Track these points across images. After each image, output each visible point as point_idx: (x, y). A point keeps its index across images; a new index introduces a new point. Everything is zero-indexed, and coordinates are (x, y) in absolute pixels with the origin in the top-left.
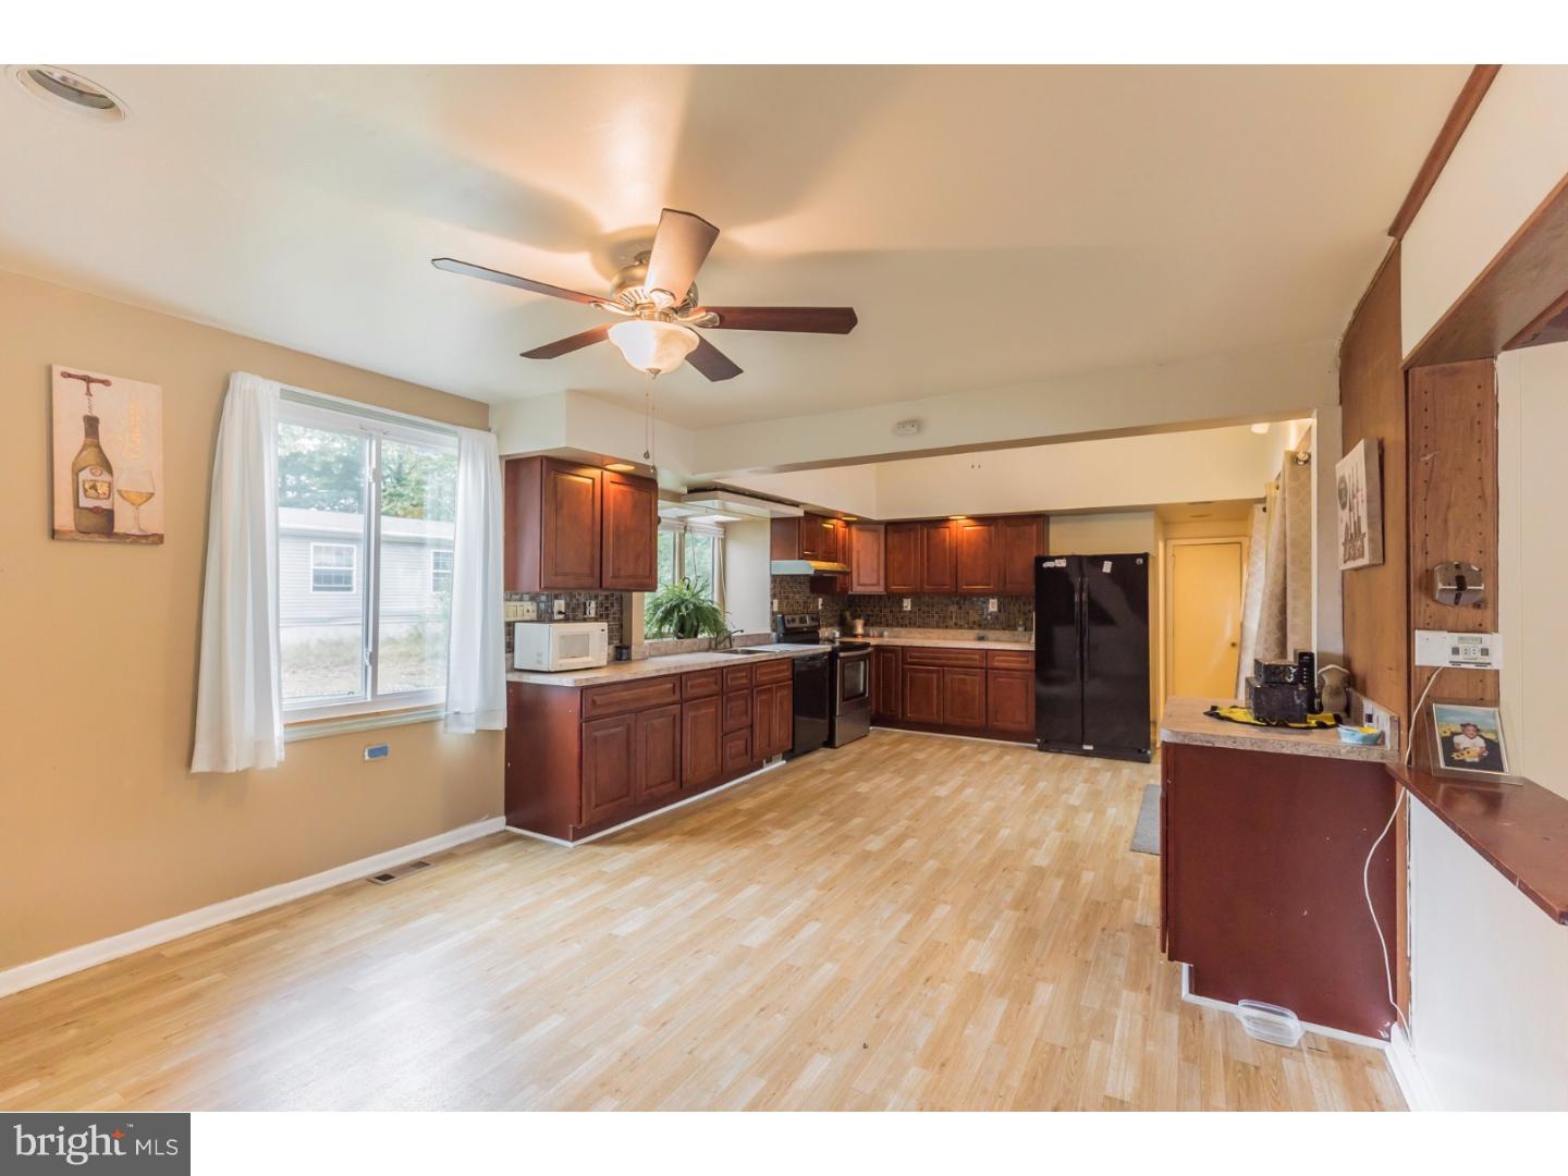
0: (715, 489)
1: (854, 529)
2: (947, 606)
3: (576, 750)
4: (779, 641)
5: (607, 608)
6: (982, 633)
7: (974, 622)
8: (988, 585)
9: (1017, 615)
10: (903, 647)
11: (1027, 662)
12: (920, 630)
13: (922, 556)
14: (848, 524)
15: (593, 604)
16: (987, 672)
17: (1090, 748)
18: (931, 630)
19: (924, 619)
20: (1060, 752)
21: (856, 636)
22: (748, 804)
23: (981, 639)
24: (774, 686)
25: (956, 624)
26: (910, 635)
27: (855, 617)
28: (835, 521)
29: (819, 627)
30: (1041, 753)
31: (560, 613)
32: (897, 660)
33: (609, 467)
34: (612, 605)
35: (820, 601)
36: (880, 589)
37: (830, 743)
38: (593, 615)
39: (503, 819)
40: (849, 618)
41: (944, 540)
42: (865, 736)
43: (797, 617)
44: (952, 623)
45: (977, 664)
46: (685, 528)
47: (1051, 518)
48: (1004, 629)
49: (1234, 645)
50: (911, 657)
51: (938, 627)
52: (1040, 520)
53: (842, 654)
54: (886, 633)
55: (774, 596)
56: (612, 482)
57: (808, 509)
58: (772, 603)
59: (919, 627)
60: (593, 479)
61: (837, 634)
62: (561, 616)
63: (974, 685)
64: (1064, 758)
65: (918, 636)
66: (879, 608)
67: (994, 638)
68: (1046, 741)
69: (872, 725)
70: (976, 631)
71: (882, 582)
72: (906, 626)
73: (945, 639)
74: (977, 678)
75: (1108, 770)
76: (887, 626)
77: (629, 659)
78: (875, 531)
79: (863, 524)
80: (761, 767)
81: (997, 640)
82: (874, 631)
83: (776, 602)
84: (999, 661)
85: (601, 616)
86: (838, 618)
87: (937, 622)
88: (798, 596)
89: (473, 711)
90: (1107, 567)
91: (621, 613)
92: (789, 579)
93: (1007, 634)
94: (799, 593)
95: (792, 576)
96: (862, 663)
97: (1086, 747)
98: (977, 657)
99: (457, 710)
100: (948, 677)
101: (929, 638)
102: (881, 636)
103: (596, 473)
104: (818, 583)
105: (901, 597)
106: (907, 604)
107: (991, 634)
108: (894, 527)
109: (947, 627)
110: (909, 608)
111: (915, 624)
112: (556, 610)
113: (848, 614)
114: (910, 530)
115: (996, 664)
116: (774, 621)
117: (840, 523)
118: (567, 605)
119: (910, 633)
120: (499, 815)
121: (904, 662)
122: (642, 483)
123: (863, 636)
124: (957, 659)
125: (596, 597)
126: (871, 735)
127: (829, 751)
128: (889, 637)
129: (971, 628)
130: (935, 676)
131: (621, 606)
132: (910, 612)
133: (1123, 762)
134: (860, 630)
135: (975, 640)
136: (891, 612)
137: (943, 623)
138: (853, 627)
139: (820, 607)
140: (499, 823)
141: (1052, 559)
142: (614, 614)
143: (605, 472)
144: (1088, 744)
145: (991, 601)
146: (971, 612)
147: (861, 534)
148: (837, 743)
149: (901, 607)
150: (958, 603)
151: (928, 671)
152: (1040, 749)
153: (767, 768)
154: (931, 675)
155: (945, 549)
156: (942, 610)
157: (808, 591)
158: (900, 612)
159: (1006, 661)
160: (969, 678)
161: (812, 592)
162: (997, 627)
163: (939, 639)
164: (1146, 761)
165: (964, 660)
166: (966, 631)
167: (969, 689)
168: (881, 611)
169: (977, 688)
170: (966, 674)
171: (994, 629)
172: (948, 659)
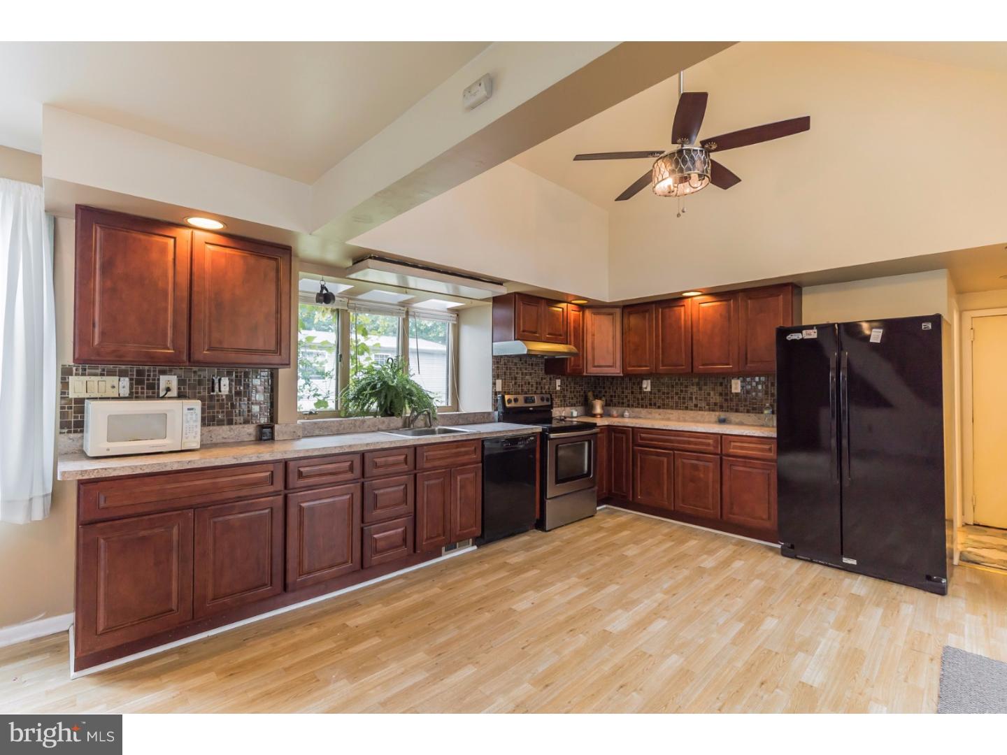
1: (588, 313)
2: (686, 387)
6: (723, 415)
7: (716, 404)
8: (731, 365)
9: (763, 396)
10: (633, 428)
11: (770, 450)
12: (661, 410)
13: (657, 336)
14: (582, 308)
16: (721, 459)
17: (854, 562)
18: (669, 411)
19: (663, 400)
20: (811, 561)
23: (722, 421)
24: (456, 469)
25: (696, 406)
26: (650, 416)
27: (596, 397)
28: (564, 305)
29: (551, 407)
30: (785, 560)
31: (170, 389)
32: (627, 439)
35: (558, 382)
36: (617, 371)
37: (540, 525)
40: (590, 398)
41: (680, 319)
42: (593, 516)
43: (521, 398)
44: (691, 404)
45: (711, 448)
46: (407, 313)
47: (805, 287)
48: (748, 412)
50: (642, 439)
51: (677, 407)
52: (791, 288)
53: (552, 436)
54: (627, 414)
55: (496, 376)
56: (209, 244)
58: (494, 384)
59: (659, 407)
61: (576, 414)
63: (707, 472)
64: (816, 571)
65: (657, 416)
67: (737, 421)
68: (792, 547)
69: (601, 504)
70: (717, 413)
71: (619, 363)
72: (646, 407)
73: (685, 421)
74: (711, 465)
75: (878, 605)
76: (628, 406)
77: (272, 438)
78: (610, 314)
79: (597, 306)
80: (440, 555)
81: (741, 424)
82: (613, 411)
83: (499, 382)
84: (735, 447)
86: (581, 399)
87: (677, 403)
88: (529, 377)
90: (877, 337)
91: (273, 391)
92: (516, 360)
93: (752, 417)
94: (531, 374)
96: (586, 444)
97: (845, 560)
98: (711, 441)
100: (679, 462)
101: (669, 419)
102: (622, 416)
104: (553, 365)
105: (640, 378)
106: (647, 385)
107: (733, 416)
108: (630, 309)
109: (687, 408)
110: (649, 389)
111: (655, 404)
112: (163, 387)
113: (590, 394)
114: (646, 311)
115: (732, 451)
116: (495, 401)
117: (571, 306)
118: (181, 382)
119: (650, 413)
121: (635, 444)
123: (601, 416)
124: (689, 443)
126: (598, 515)
127: (539, 533)
128: (630, 418)
129: (713, 411)
130: (665, 460)
131: (272, 384)
132: (651, 392)
133: (903, 589)
134: (598, 410)
135: (716, 422)
136: (632, 393)
138: (592, 408)
139: (558, 388)
141: (800, 330)
144: (849, 557)
145: (733, 381)
146: (712, 393)
147: (598, 318)
148: (548, 526)
149: (641, 388)
150: (698, 384)
151: (658, 454)
152: (784, 553)
153: (446, 557)
154: (661, 458)
155: (680, 328)
156: (682, 391)
157: (542, 373)
158: (641, 393)
159: (742, 448)
160: (701, 463)
161: (547, 372)
162: (741, 409)
163: (678, 420)
164: (942, 591)
165: (696, 444)
166: (706, 413)
167: (702, 476)
168: (623, 392)
169: (711, 475)
170: (698, 459)
171: (737, 411)
172: (679, 442)
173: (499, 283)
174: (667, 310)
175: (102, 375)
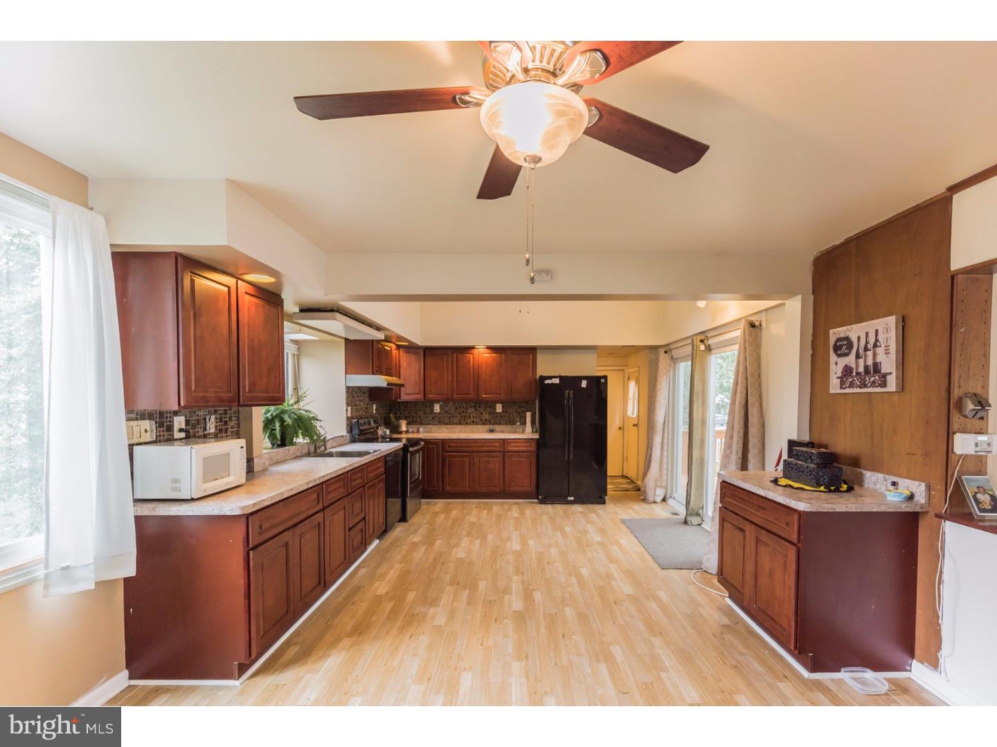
0: (332, 311)
1: (401, 351)
2: (466, 408)
3: (241, 582)
4: (353, 441)
5: (226, 423)
6: (492, 427)
7: (486, 420)
8: (501, 394)
9: (515, 414)
10: (442, 440)
11: (531, 446)
12: (448, 426)
13: (452, 373)
14: (399, 347)
15: (213, 417)
16: (504, 455)
17: (572, 498)
18: (454, 426)
19: (450, 419)
20: (554, 503)
21: (401, 433)
22: (382, 588)
23: (492, 431)
24: (376, 481)
25: (473, 422)
26: (440, 431)
27: (398, 418)
28: (390, 345)
30: (543, 506)
31: (181, 430)
32: (438, 450)
33: (246, 277)
34: (230, 419)
35: (374, 407)
36: (420, 397)
37: (403, 519)
38: (213, 430)
39: (126, 673)
40: (393, 419)
41: (469, 362)
43: (364, 421)
44: (470, 421)
45: (498, 449)
47: (538, 351)
48: (506, 424)
49: (620, 428)
50: (449, 446)
51: (460, 424)
52: (530, 352)
53: (411, 449)
54: (421, 430)
55: (348, 404)
56: (246, 293)
57: (388, 333)
58: (347, 410)
59: (446, 424)
60: (229, 287)
61: (388, 432)
62: (183, 435)
63: (496, 464)
64: (559, 508)
65: (445, 430)
66: (417, 412)
67: (500, 430)
68: (545, 498)
69: (423, 498)
70: (487, 426)
71: (420, 392)
72: (436, 424)
73: (466, 432)
74: (497, 459)
75: (591, 512)
76: (421, 424)
78: (416, 353)
79: (411, 348)
81: (502, 432)
82: (413, 428)
83: (349, 408)
84: (512, 446)
85: (221, 431)
87: (459, 420)
88: (362, 404)
89: (92, 560)
90: (584, 384)
91: (239, 427)
93: (508, 428)
94: (363, 401)
95: (358, 388)
97: (569, 498)
98: (496, 444)
99: (64, 565)
100: (476, 460)
101: (454, 432)
102: (418, 432)
103: (230, 281)
105: (432, 402)
106: (437, 408)
107: (497, 427)
108: (429, 352)
109: (466, 424)
110: (438, 411)
111: (443, 422)
112: (176, 428)
113: (393, 415)
114: (443, 355)
115: (510, 449)
116: (349, 425)
117: (393, 346)
118: (187, 422)
119: (440, 429)
120: (121, 671)
121: (444, 451)
122: (270, 297)
123: (407, 432)
124: (483, 446)
125: (215, 412)
126: (424, 507)
127: (404, 524)
128: (423, 433)
129: (485, 424)
130: (467, 460)
131: (238, 420)
132: (440, 413)
133: (593, 505)
134: (404, 428)
135: (487, 432)
136: (425, 414)
137: (463, 421)
138: (398, 426)
139: (375, 411)
140: (122, 680)
141: (550, 378)
142: (232, 427)
143: (239, 281)
144: (571, 496)
145: (498, 405)
146: (484, 412)
147: (405, 355)
148: (408, 517)
149: (432, 410)
150: (475, 407)
151: (462, 456)
152: (541, 502)
153: (370, 549)
154: (464, 459)
155: (470, 369)
156: (463, 412)
157: (367, 399)
158: (432, 413)
159: (517, 446)
160: (491, 459)
161: (370, 400)
162: (502, 422)
163: (461, 432)
164: (604, 503)
165: (488, 447)
166: (479, 426)
167: (492, 466)
168: (416, 413)
169: (497, 465)
170: (489, 457)
171: (499, 424)
172: (476, 447)
173: (379, 328)
174: (460, 356)
175: (137, 419)
